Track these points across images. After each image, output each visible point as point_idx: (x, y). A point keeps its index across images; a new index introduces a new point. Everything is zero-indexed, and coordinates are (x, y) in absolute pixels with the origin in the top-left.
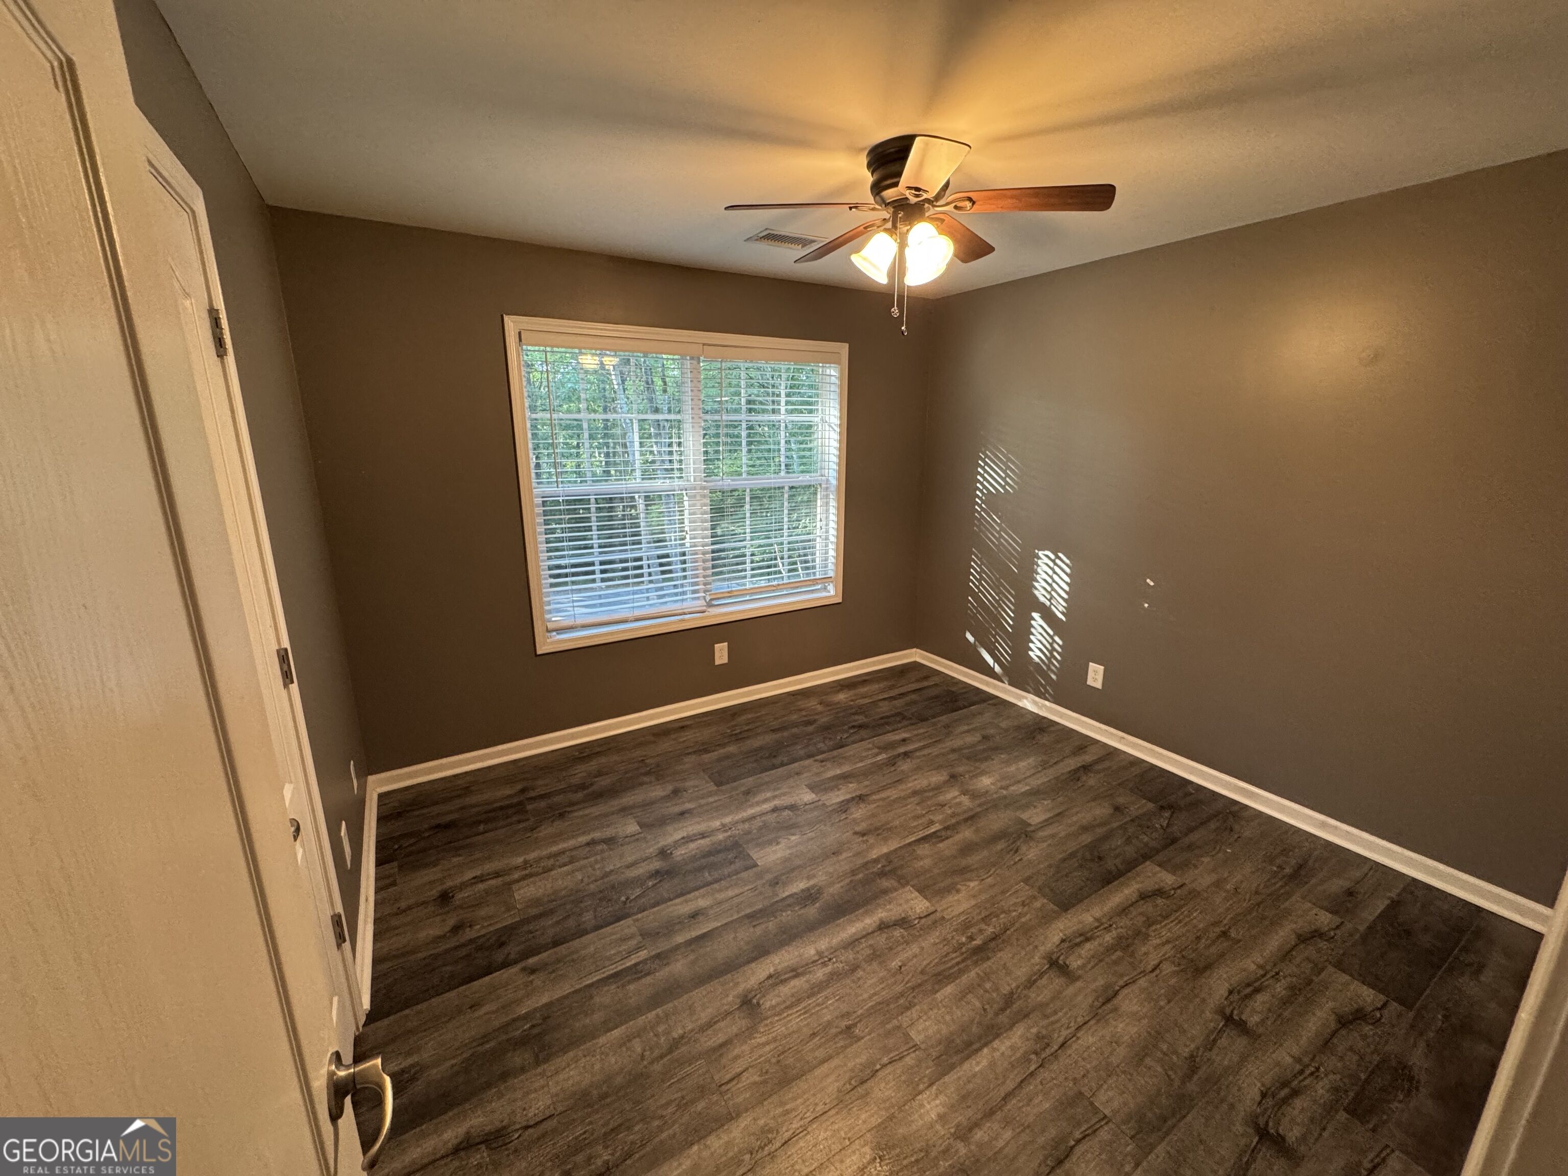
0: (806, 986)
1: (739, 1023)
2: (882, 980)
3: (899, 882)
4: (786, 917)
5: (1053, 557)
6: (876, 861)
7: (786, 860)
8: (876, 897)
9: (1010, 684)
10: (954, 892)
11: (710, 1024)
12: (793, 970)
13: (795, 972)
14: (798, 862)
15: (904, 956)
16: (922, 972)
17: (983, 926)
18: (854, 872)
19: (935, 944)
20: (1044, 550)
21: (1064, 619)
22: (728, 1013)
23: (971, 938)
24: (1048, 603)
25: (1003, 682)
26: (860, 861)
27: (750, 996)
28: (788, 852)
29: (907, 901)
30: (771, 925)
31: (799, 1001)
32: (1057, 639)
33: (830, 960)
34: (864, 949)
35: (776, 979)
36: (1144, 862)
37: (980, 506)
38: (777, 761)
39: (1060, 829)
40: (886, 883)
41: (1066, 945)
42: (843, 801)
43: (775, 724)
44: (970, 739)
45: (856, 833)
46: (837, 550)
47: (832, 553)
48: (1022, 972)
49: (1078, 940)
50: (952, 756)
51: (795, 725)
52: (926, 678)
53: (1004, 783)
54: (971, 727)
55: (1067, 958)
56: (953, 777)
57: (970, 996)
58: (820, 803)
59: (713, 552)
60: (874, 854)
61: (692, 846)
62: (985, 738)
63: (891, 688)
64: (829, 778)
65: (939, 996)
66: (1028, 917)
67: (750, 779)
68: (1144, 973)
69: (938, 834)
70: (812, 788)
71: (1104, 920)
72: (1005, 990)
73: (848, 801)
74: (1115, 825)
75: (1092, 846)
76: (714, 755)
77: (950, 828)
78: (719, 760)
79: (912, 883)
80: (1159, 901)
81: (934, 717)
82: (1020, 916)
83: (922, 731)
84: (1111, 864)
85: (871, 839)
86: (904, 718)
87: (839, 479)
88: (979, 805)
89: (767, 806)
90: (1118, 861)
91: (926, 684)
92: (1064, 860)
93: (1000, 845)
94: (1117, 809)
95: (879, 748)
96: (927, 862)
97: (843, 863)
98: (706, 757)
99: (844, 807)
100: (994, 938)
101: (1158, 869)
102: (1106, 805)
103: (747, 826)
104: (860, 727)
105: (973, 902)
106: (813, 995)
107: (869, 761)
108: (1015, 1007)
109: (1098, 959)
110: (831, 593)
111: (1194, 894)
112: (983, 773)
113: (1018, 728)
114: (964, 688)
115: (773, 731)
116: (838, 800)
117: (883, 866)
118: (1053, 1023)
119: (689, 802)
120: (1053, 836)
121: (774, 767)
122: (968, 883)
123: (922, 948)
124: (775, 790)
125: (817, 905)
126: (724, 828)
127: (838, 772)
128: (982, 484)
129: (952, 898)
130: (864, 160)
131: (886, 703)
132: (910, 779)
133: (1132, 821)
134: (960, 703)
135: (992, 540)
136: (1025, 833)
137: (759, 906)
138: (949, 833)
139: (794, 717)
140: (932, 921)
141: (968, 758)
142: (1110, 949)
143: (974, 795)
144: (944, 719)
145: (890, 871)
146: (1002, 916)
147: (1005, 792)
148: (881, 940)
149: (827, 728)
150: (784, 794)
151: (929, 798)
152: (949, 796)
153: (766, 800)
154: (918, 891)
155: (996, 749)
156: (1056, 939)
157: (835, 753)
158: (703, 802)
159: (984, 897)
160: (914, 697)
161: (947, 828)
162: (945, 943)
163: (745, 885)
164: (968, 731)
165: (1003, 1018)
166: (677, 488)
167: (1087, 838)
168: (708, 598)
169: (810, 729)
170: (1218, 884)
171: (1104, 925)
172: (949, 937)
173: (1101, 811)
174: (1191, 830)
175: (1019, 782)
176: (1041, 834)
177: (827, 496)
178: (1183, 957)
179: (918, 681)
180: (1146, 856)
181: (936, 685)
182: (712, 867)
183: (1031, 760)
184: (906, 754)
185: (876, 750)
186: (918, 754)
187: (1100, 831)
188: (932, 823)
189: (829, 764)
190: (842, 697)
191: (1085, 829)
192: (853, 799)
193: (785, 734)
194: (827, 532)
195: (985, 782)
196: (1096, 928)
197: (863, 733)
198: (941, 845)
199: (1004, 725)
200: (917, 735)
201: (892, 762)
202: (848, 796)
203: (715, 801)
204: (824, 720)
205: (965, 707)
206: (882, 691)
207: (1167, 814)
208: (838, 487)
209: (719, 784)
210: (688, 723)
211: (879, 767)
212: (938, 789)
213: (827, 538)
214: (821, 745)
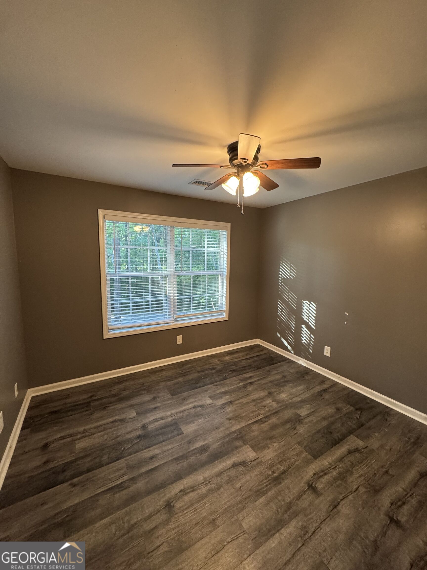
0: (197, 497)
1: (164, 516)
2: (231, 494)
3: (243, 443)
4: (192, 459)
5: (309, 303)
6: (234, 432)
7: (196, 431)
8: (232, 450)
9: (294, 354)
10: (267, 448)
11: (149, 517)
12: (192, 488)
13: (193, 489)
14: (201, 432)
15: (243, 481)
16: (250, 490)
17: (279, 466)
18: (224, 438)
19: (257, 475)
20: (305, 301)
21: (314, 328)
22: (159, 511)
23: (274, 472)
24: (308, 321)
25: (291, 353)
26: (228, 432)
27: (170, 501)
28: (197, 427)
29: (246, 453)
30: (185, 464)
31: (192, 505)
32: (312, 336)
33: (209, 482)
34: (225, 477)
35: (184, 492)
36: (350, 435)
37: (281, 283)
38: (198, 385)
39: (314, 419)
40: (238, 443)
41: (316, 476)
42: (224, 404)
43: (199, 369)
44: (278, 377)
45: (227, 419)
46: (226, 300)
47: (224, 301)
48: (295, 491)
49: (322, 474)
50: (270, 384)
51: (207, 370)
52: (261, 351)
53: (291, 397)
54: (278, 372)
55: (316, 483)
56: (270, 393)
57: (271, 504)
58: (214, 404)
59: (178, 299)
60: (234, 429)
61: (157, 423)
62: (284, 376)
63: (247, 355)
64: (218, 393)
65: (257, 503)
66: (299, 461)
67: (186, 393)
68: (351, 492)
69: (262, 420)
70: (211, 397)
71: (333, 464)
72: (288, 500)
73: (225, 404)
74: (337, 417)
75: (327, 427)
76: (172, 382)
77: (267, 417)
78: (174, 384)
79: (249, 443)
80: (358, 455)
81: (264, 367)
82: (296, 461)
83: (258, 373)
84: (336, 436)
85: (233, 422)
86: (252, 367)
87: (227, 273)
88: (280, 407)
89: (191, 406)
90: (338, 434)
91: (261, 353)
92: (316, 433)
93: (288, 426)
94: (338, 409)
95: (240, 380)
96: (256, 433)
97: (219, 434)
98: (169, 383)
99: (223, 406)
100: (284, 472)
101: (356, 438)
102: (333, 407)
103: (181, 414)
104: (234, 371)
105: (275, 454)
106: (199, 501)
107: (236, 386)
108: (291, 511)
109: (330, 484)
110: (224, 316)
111: (372, 451)
112: (283, 392)
113: (297, 373)
114: (276, 355)
115: (198, 372)
116: (221, 403)
117: (237, 435)
118: (310, 519)
119: (159, 403)
120: (310, 422)
121: (196, 388)
122: (273, 444)
123: (251, 477)
124: (196, 398)
125: (207, 453)
126: (172, 415)
127: (223, 390)
128: (281, 275)
129: (266, 451)
130: (226, 150)
131: (244, 361)
132: (253, 394)
133: (345, 415)
134: (274, 362)
135: (285, 296)
136: (298, 420)
137: (181, 454)
138: (267, 419)
139: (207, 366)
140: (257, 462)
141: (276, 385)
142: (336, 479)
143: (278, 402)
144: (267, 368)
145: (240, 437)
146: (288, 461)
147: (291, 401)
148: (233, 472)
149: (220, 371)
150: (199, 400)
151: (259, 403)
152: (268, 402)
153: (190, 403)
154: (251, 447)
155: (287, 381)
156: (311, 473)
157: (222, 382)
158: (164, 403)
159: (279, 451)
160: (256, 358)
161: (265, 417)
162: (262, 474)
163: (177, 443)
164: (277, 373)
165: (286, 516)
166: (163, 274)
167: (325, 423)
168: (175, 317)
169: (213, 371)
170: (382, 446)
171: (333, 466)
172: (264, 471)
173: (331, 410)
174: (370, 420)
175: (297, 396)
176: (306, 420)
177: (223, 279)
178: (369, 484)
179: (258, 352)
180: (351, 433)
181: (265, 354)
182: (163, 434)
183: (302, 387)
184: (251, 383)
185: (239, 381)
186: (256, 383)
187: (331, 419)
188: (259, 414)
189: (219, 387)
190: (227, 358)
191: (324, 418)
192: (227, 403)
193: (203, 373)
194: (223, 292)
195: (283, 396)
196: (329, 468)
197: (235, 374)
198: (262, 425)
199: (291, 371)
200: (256, 375)
201: (245, 386)
202: (226, 401)
203: (170, 403)
204: (219, 368)
205: (276, 363)
206: (244, 356)
207: (359, 413)
208: (227, 276)
209: (172, 395)
210: (164, 368)
211: (239, 389)
212: (263, 399)
213: (223, 295)
214: (217, 379)
